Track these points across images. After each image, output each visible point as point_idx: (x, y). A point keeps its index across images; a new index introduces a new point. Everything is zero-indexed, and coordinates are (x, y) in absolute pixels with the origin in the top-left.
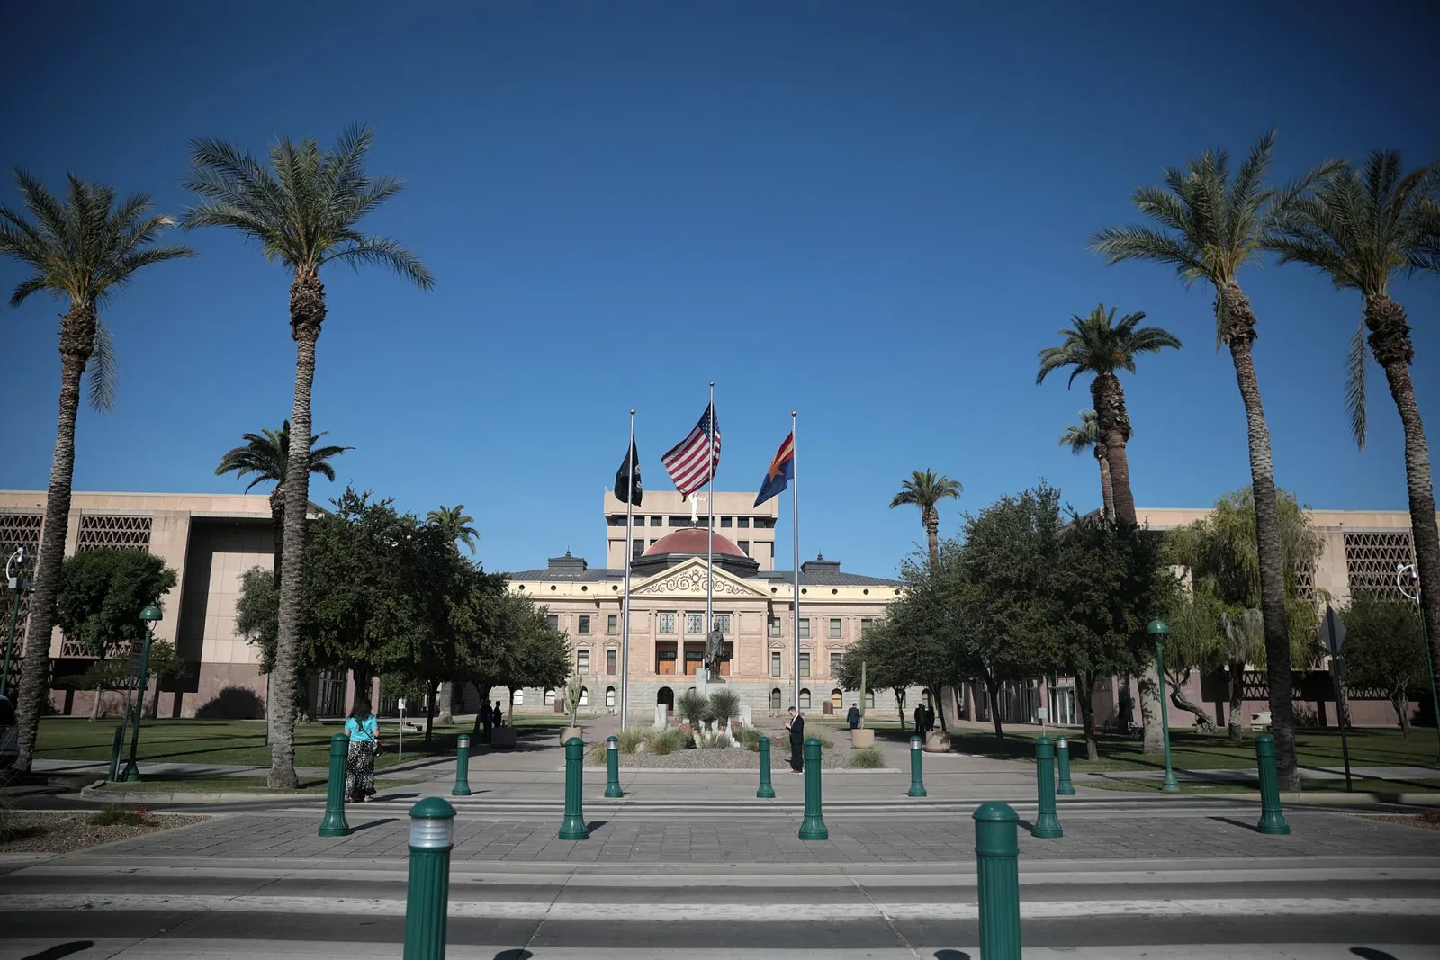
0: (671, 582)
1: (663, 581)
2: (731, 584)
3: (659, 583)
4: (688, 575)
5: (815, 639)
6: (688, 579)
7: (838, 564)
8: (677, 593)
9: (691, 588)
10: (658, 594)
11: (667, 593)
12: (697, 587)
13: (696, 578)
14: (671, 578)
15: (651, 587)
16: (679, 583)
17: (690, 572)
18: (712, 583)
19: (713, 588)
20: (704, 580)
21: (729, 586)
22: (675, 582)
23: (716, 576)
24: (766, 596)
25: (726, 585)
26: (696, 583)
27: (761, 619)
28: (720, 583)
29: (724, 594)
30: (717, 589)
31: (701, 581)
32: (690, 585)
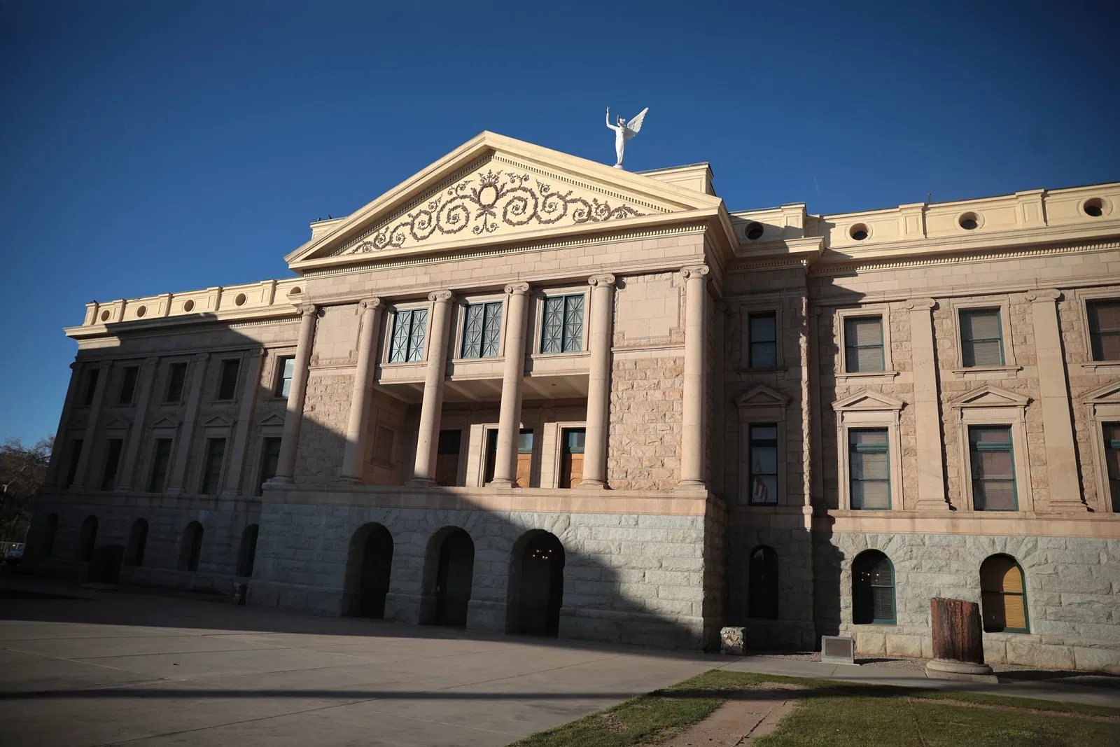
0: (425, 218)
1: (404, 218)
3: (392, 225)
4: (468, 191)
5: (905, 378)
6: (467, 202)
8: (438, 241)
9: (472, 223)
10: (390, 252)
11: (410, 246)
12: (490, 219)
13: (488, 196)
14: (424, 206)
15: (371, 238)
16: (444, 215)
17: (474, 180)
18: (531, 202)
19: (535, 214)
20: (510, 196)
21: (580, 205)
22: (434, 215)
23: (545, 181)
24: (691, 208)
25: (574, 201)
26: (487, 209)
27: (682, 294)
28: (554, 199)
29: (567, 225)
30: (544, 216)
31: (502, 202)
32: (472, 217)
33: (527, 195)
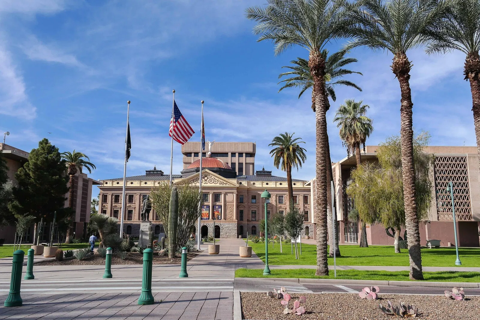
0: (195, 180)
2: (221, 181)
7: (271, 172)
12: (207, 182)
13: (206, 178)
14: (195, 178)
15: (186, 182)
17: (203, 175)
18: (213, 180)
19: (213, 182)
20: (209, 179)
21: (220, 182)
22: (197, 180)
23: (214, 177)
24: (236, 186)
25: (219, 181)
26: (206, 180)
27: (234, 196)
28: (216, 180)
29: (218, 185)
30: (215, 183)
31: (208, 180)
32: (203, 181)
33: (212, 179)
